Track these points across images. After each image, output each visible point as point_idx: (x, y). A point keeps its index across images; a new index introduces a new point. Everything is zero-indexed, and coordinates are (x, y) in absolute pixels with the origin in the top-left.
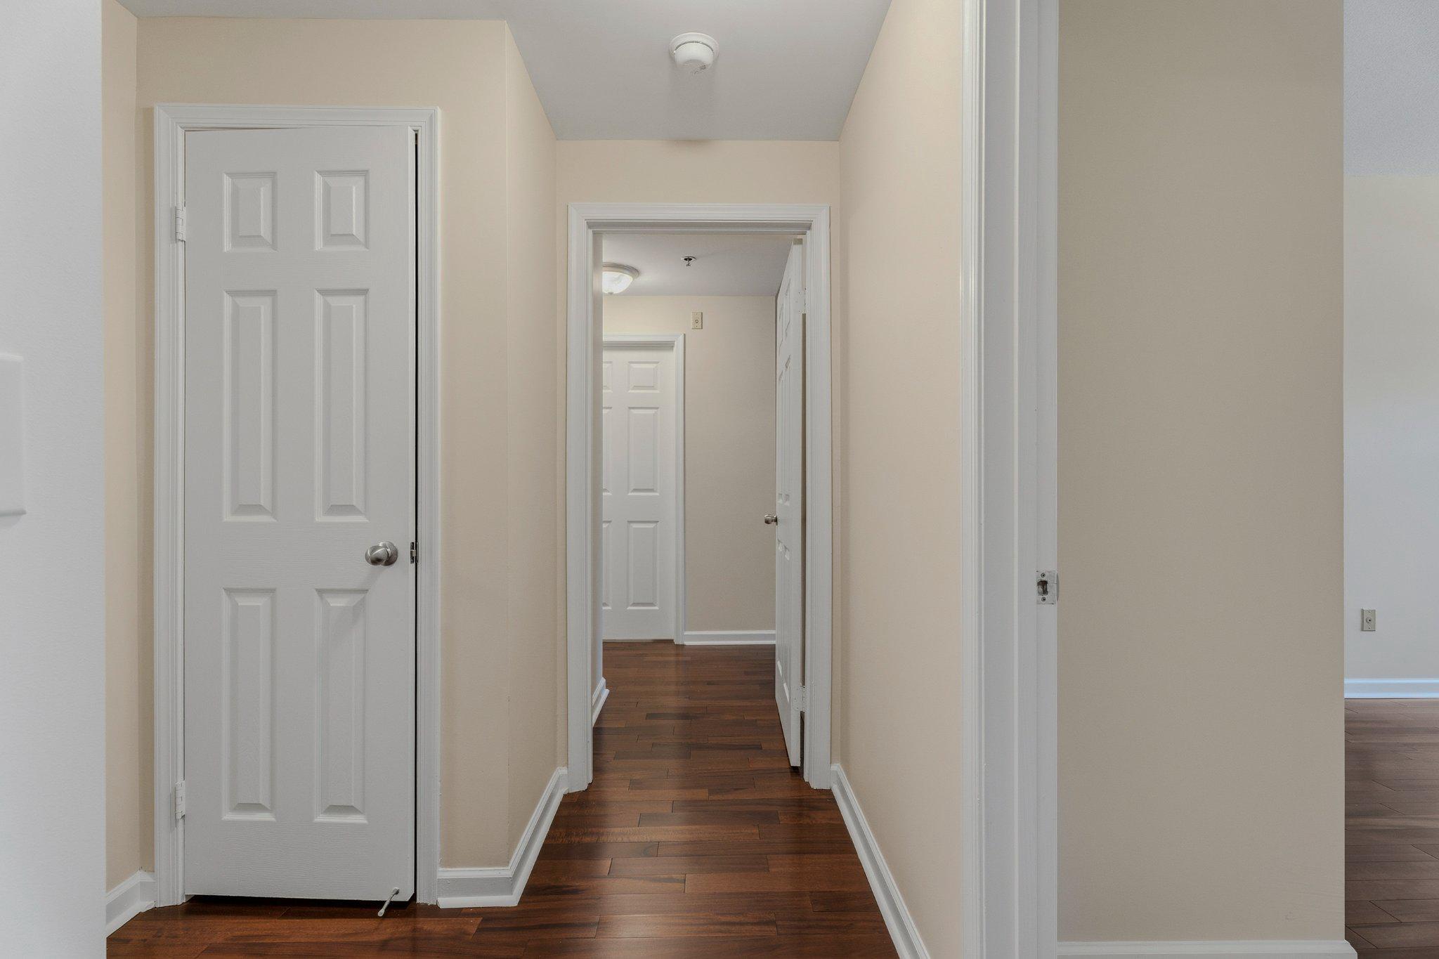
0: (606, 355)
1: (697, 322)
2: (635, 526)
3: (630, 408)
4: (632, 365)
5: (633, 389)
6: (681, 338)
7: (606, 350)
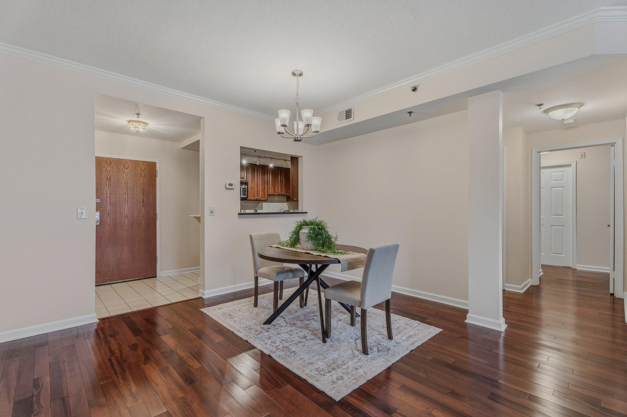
0: (542, 171)
1: (582, 156)
2: (553, 227)
3: (551, 188)
4: (552, 173)
5: (553, 181)
6: (575, 163)
7: (542, 169)
